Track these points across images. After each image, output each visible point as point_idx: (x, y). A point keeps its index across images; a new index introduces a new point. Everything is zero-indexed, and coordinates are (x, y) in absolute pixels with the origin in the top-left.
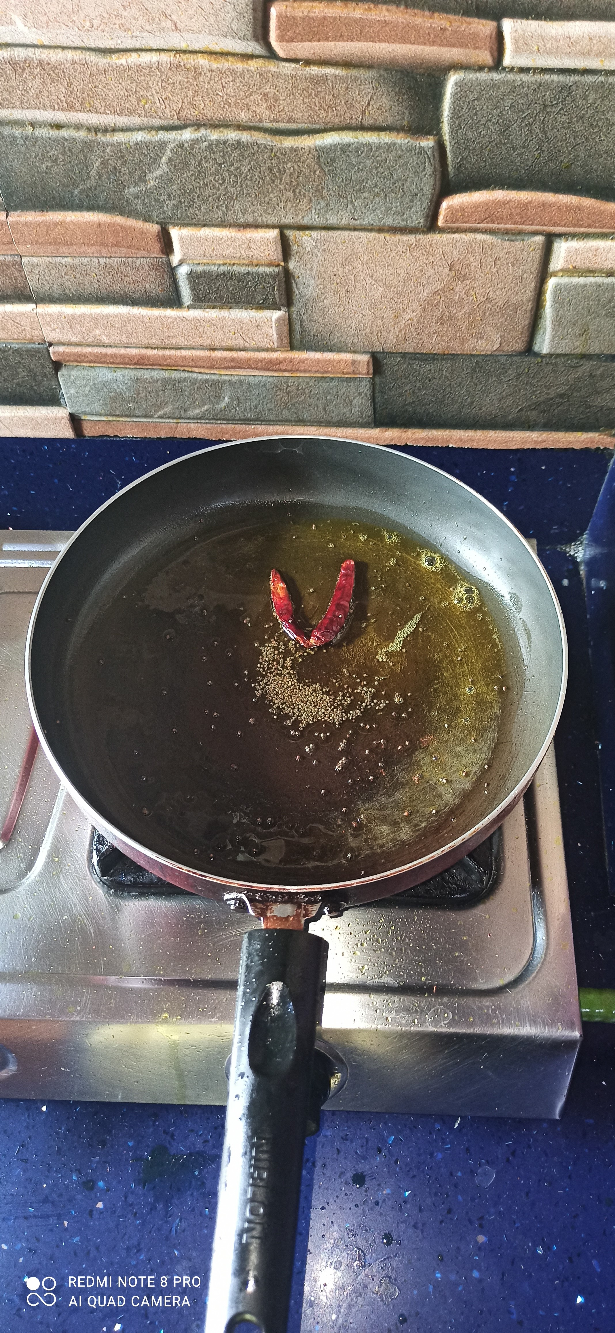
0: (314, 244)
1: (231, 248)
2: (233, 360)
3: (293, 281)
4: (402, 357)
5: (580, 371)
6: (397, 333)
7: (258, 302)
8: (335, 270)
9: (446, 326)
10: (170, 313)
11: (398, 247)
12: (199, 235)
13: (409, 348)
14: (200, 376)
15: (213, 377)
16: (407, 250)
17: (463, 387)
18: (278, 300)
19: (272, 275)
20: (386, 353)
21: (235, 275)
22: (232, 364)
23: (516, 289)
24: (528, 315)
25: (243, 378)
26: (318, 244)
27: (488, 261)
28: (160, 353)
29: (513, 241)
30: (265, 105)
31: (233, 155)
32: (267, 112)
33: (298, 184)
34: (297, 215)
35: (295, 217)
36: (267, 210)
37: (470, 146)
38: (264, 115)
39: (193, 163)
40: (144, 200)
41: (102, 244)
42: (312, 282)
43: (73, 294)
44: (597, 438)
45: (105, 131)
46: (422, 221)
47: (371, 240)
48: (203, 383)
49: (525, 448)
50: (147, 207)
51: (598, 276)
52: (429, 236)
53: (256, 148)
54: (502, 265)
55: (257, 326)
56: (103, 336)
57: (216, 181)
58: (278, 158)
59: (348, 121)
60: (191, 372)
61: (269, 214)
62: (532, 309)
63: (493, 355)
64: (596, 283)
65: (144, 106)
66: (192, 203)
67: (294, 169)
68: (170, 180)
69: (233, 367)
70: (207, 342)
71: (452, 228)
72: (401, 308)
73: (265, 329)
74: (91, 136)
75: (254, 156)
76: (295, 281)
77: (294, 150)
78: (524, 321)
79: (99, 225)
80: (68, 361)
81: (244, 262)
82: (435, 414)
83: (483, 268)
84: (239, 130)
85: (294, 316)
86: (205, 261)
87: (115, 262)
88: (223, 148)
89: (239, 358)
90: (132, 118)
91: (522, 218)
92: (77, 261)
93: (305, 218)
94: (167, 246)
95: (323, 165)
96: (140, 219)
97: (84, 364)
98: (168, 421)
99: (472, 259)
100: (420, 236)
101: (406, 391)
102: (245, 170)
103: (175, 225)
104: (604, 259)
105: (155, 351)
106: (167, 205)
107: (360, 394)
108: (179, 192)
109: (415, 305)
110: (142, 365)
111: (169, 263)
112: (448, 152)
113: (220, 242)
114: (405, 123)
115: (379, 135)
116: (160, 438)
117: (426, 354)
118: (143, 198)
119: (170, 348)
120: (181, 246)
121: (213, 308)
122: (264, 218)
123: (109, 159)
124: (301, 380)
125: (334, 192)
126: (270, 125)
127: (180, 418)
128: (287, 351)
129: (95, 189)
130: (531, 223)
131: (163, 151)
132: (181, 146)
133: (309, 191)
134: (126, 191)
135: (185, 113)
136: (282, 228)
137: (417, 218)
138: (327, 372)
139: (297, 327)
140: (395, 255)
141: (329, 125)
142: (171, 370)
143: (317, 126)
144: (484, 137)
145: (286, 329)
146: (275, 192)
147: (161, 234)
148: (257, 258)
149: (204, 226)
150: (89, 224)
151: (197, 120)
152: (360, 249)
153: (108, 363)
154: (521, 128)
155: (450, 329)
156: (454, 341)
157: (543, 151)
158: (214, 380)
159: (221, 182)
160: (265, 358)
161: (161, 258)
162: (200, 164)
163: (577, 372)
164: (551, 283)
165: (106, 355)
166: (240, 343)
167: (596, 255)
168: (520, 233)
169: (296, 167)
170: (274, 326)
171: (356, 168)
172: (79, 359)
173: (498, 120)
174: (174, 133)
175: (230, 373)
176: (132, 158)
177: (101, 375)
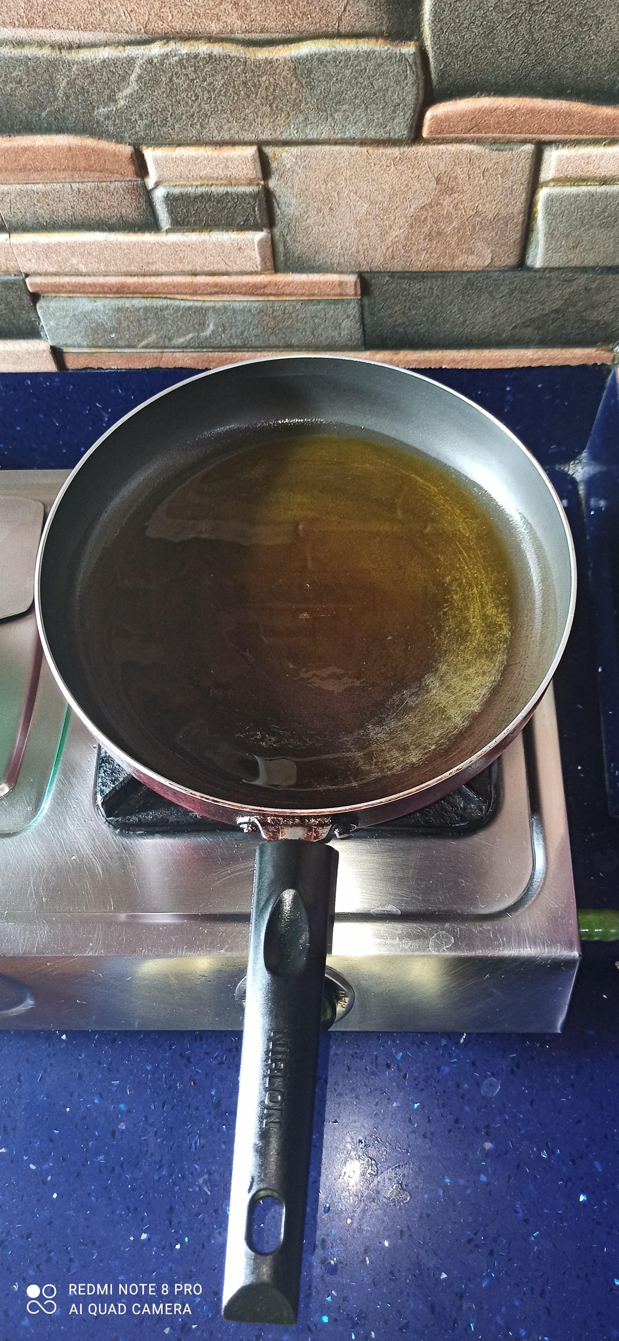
0: (294, 160)
1: (208, 168)
2: (216, 285)
3: (274, 200)
4: (390, 276)
5: (575, 286)
6: (385, 251)
7: (239, 223)
8: (317, 187)
9: (434, 242)
10: (148, 238)
11: (381, 161)
12: (174, 156)
13: (397, 265)
14: (183, 304)
15: (197, 304)
16: (391, 163)
17: (455, 305)
18: (259, 221)
19: (251, 195)
20: (375, 272)
21: (214, 196)
22: (215, 289)
23: (506, 201)
24: (519, 228)
25: (228, 303)
26: (299, 160)
27: (476, 173)
28: (141, 280)
29: (502, 150)
30: (235, 15)
31: (205, 70)
32: (239, 22)
33: (274, 98)
34: (275, 131)
35: (273, 134)
36: (243, 126)
37: (454, 51)
38: (235, 26)
39: (163, 79)
40: (115, 121)
41: (74, 169)
42: (294, 201)
43: (46, 222)
44: (594, 355)
45: (70, 47)
46: (406, 132)
47: (353, 154)
48: (186, 310)
49: (521, 366)
50: (118, 128)
51: (590, 185)
52: (414, 148)
53: (229, 61)
54: (491, 176)
55: (240, 249)
56: (81, 265)
57: (188, 98)
58: (253, 71)
59: (324, 29)
60: (174, 299)
61: (246, 130)
62: (523, 220)
63: (485, 271)
64: (589, 192)
65: (109, 21)
66: (164, 122)
67: (269, 82)
68: (141, 99)
69: (216, 293)
70: (188, 268)
71: (437, 139)
72: (388, 225)
73: (248, 252)
74: (55, 54)
75: (227, 69)
76: (276, 200)
77: (269, 62)
78: (515, 235)
79: (70, 149)
80: (46, 292)
81: (223, 182)
82: (426, 334)
83: (471, 180)
84: (210, 42)
85: (277, 237)
86: (182, 183)
87: (89, 186)
88: (195, 63)
89: (221, 283)
90: (97, 33)
91: (510, 126)
92: (49, 187)
93: (283, 134)
94: (141, 169)
95: (299, 77)
96: (112, 141)
97: (63, 295)
98: (152, 350)
99: (459, 172)
100: (405, 149)
101: (396, 312)
102: (218, 85)
103: (149, 145)
104: (596, 166)
105: (135, 279)
106: (139, 126)
107: (348, 317)
108: (150, 111)
109: (402, 221)
110: (123, 293)
111: (144, 186)
112: (430, 58)
113: (197, 162)
114: (384, 28)
115: (357, 43)
116: (145, 369)
117: (415, 272)
118: (113, 118)
119: (150, 275)
120: (156, 168)
121: (193, 231)
122: (240, 135)
123: (75, 79)
124: (287, 304)
125: (313, 105)
126: (242, 36)
127: (165, 347)
128: (272, 274)
129: (64, 111)
130: (519, 131)
131: (132, 68)
132: (150, 61)
133: (286, 105)
134: (96, 112)
135: (153, 26)
136: (260, 145)
137: (400, 129)
138: (313, 295)
139: (281, 249)
140: (379, 169)
141: (305, 34)
142: (153, 297)
143: (292, 36)
144: (467, 41)
145: (268, 251)
146: (250, 107)
147: (134, 156)
148: (235, 178)
149: (179, 145)
150: (58, 148)
151: (165, 34)
152: (342, 164)
153: (87, 293)
154: (506, 30)
155: (439, 245)
156: (444, 257)
157: (530, 54)
158: (197, 307)
159: (193, 98)
160: (248, 283)
161: (136, 181)
162: (171, 80)
163: (572, 285)
164: (542, 194)
165: (84, 284)
166: (222, 267)
167: (588, 163)
168: (509, 142)
169: (271, 80)
170: (256, 248)
171: (335, 79)
172: (58, 290)
173: (482, 22)
174: (142, 47)
175: (213, 299)
176: (100, 77)
177: (80, 305)
